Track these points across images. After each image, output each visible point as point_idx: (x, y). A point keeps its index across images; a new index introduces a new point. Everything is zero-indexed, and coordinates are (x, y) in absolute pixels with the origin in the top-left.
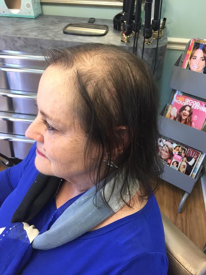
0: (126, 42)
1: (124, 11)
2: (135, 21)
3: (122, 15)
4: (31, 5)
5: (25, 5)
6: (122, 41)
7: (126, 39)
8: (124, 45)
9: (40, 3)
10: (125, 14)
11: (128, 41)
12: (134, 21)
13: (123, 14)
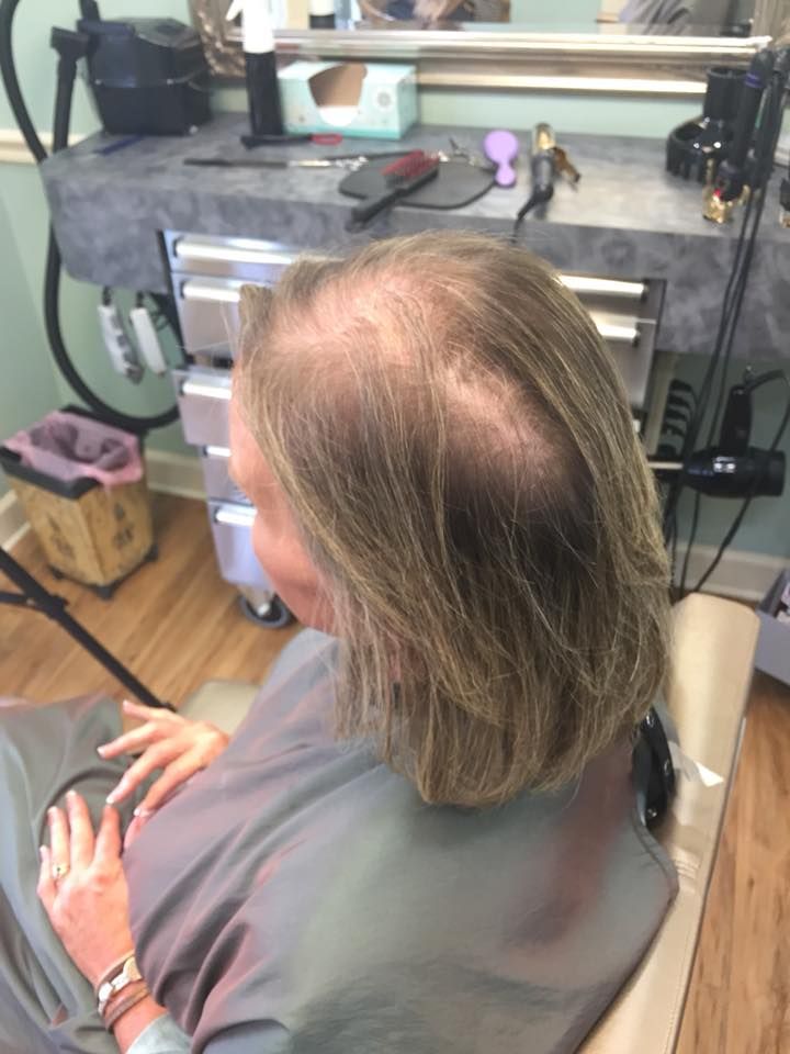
0: (720, 220)
1: (707, 113)
2: (755, 154)
3: (700, 128)
4: (394, 99)
5: (375, 96)
6: (705, 217)
7: (722, 213)
8: (715, 232)
9: (414, 89)
10: (709, 125)
11: (729, 219)
12: (751, 153)
13: (702, 125)
